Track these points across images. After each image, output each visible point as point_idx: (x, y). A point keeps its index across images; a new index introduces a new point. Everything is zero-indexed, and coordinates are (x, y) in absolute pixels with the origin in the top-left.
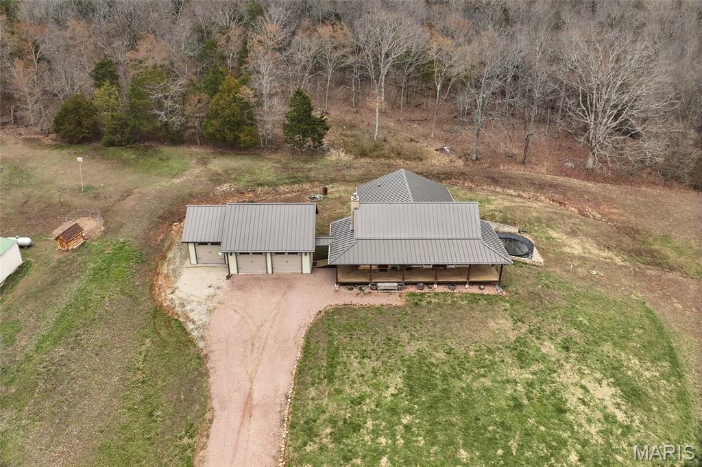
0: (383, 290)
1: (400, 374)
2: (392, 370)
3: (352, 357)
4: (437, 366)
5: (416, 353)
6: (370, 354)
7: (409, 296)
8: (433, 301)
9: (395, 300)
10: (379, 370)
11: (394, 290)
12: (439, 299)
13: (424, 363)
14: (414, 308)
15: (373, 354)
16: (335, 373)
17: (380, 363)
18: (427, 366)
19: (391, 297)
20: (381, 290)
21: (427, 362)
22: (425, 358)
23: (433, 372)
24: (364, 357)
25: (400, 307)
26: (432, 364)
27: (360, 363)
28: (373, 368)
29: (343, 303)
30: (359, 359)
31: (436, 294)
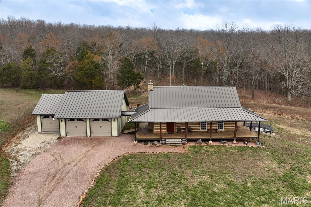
0: (170, 144)
1: (185, 201)
2: (177, 198)
3: (140, 187)
4: (220, 195)
5: (198, 185)
6: (157, 185)
7: (191, 147)
8: (210, 150)
9: (179, 150)
10: (164, 198)
11: (179, 144)
12: (214, 149)
13: (207, 192)
14: (195, 154)
15: (159, 185)
16: (121, 200)
17: (166, 193)
18: (210, 194)
19: (176, 148)
20: (169, 144)
21: (210, 191)
22: (208, 188)
23: (217, 200)
24: (151, 188)
25: (183, 154)
26: (215, 193)
27: (146, 192)
28: (158, 196)
29: (138, 151)
30: (146, 189)
31: (212, 147)
